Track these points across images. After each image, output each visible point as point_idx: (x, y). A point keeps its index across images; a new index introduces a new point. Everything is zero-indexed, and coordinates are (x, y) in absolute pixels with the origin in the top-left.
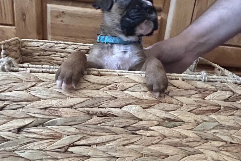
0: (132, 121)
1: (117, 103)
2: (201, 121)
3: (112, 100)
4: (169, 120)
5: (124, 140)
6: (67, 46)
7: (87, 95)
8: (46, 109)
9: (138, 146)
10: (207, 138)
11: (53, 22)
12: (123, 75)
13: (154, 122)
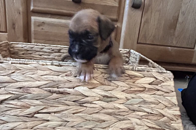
0: (80, 97)
1: (71, 85)
2: (130, 98)
3: (68, 83)
4: (107, 97)
5: (73, 110)
6: (44, 47)
7: (50, 79)
8: (20, 88)
9: (83, 114)
10: (134, 109)
11: (36, 30)
12: (76, 66)
13: (96, 98)
